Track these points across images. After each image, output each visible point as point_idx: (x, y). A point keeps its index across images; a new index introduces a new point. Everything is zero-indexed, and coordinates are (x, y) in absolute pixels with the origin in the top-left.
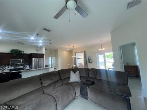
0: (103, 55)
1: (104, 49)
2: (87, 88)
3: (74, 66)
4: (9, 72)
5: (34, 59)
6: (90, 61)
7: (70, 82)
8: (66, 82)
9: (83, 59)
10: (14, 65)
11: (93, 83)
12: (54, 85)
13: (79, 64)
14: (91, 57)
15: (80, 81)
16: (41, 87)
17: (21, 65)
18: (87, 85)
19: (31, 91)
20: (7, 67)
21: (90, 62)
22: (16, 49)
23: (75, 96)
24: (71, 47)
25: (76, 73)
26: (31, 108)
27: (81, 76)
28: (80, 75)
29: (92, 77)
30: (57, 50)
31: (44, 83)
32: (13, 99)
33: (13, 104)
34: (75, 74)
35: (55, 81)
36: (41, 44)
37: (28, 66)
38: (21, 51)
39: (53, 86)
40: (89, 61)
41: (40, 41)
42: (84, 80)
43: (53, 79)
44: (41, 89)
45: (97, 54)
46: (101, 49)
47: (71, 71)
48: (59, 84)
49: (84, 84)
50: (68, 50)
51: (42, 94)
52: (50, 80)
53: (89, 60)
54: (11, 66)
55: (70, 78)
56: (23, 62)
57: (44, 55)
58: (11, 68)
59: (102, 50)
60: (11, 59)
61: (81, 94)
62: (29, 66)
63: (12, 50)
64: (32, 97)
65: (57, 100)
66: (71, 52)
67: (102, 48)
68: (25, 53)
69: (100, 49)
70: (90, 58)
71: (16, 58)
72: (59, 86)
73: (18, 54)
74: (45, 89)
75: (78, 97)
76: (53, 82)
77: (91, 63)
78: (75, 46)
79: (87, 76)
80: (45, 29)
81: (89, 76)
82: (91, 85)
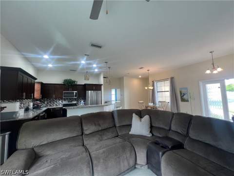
0: (218, 85)
1: (219, 69)
2: (161, 153)
3: (151, 104)
4: (62, 108)
5: (90, 91)
6: (185, 97)
7: (130, 133)
8: (124, 133)
9: (168, 94)
10: (67, 99)
11: (178, 146)
12: (101, 135)
13: (159, 102)
14: (186, 89)
15: (149, 136)
16: (81, 134)
17: (75, 99)
18: (162, 147)
19: (64, 138)
20: (60, 102)
21: (183, 100)
22: (69, 79)
23: (136, 163)
24: (144, 71)
25: (143, 119)
26: (52, 166)
27: (153, 125)
28: (151, 124)
29: (179, 131)
30: (123, 78)
31: (85, 128)
32: (42, 145)
33: (40, 151)
34: (141, 121)
35: (104, 128)
36: (96, 70)
37: (82, 101)
38: (74, 82)
39: (99, 136)
40: (182, 97)
41: (95, 66)
42: (160, 136)
43: (99, 125)
44: (81, 137)
45: (201, 84)
46: (212, 72)
47: (134, 115)
48: (109, 135)
49: (156, 143)
50: (140, 77)
51: (79, 146)
52: (95, 125)
53: (182, 95)
54: (65, 100)
55: (130, 126)
56: (76, 96)
57: (102, 87)
58: (64, 102)
59: (215, 72)
60: (64, 92)
61: (147, 163)
62: (84, 102)
63: (65, 81)
64: (65, 147)
65: (95, 162)
66: (145, 80)
67: (214, 68)
68: (78, 83)
69: (208, 72)
70: (183, 91)
71: (68, 91)
72: (109, 137)
73: (71, 85)
74: (87, 139)
75: (141, 167)
76: (100, 129)
77: (187, 101)
78: (151, 68)
79: (167, 128)
80: (93, 45)
81: (172, 129)
82: (170, 150)
